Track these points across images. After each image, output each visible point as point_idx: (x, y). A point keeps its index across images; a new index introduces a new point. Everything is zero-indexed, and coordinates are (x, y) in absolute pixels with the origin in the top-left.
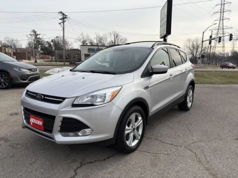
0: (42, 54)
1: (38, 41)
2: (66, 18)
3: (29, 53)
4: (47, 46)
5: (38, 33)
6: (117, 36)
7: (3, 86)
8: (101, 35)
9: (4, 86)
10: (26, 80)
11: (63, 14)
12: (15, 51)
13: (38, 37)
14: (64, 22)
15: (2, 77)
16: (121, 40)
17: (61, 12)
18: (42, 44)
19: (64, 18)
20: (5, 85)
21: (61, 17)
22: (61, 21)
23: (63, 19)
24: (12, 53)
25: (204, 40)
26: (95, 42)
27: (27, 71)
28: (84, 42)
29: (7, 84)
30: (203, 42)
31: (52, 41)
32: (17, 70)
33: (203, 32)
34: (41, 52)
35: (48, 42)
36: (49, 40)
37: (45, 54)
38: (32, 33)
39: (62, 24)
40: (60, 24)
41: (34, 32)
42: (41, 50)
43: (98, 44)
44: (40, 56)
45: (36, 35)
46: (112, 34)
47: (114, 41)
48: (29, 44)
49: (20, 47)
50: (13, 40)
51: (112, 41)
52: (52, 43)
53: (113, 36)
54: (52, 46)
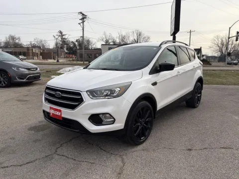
0: (66, 53)
1: (64, 41)
2: (85, 18)
3: (54, 53)
4: (72, 46)
5: (64, 33)
6: (140, 35)
7: (2, 84)
8: (124, 34)
9: (4, 85)
10: (24, 79)
11: (83, 15)
12: (42, 51)
13: (64, 37)
14: (83, 22)
15: (2, 76)
16: (144, 38)
17: (81, 13)
18: (67, 44)
19: (84, 17)
20: (5, 83)
21: (81, 17)
22: (81, 21)
23: (83, 19)
24: (39, 53)
25: (230, 36)
26: (118, 41)
27: (25, 70)
28: (107, 41)
29: (6, 83)
30: (229, 38)
31: (77, 41)
32: (15, 69)
33: (230, 28)
34: (66, 51)
35: (73, 42)
36: (74, 41)
37: (69, 53)
38: (59, 34)
39: (82, 24)
40: (79, 24)
41: (61, 32)
42: (67, 49)
43: (120, 43)
44: (64, 55)
45: (62, 35)
46: (135, 33)
47: (136, 39)
48: (57, 44)
49: (48, 47)
50: (41, 41)
51: (135, 39)
52: (76, 43)
53: (135, 35)
54: (77, 46)
